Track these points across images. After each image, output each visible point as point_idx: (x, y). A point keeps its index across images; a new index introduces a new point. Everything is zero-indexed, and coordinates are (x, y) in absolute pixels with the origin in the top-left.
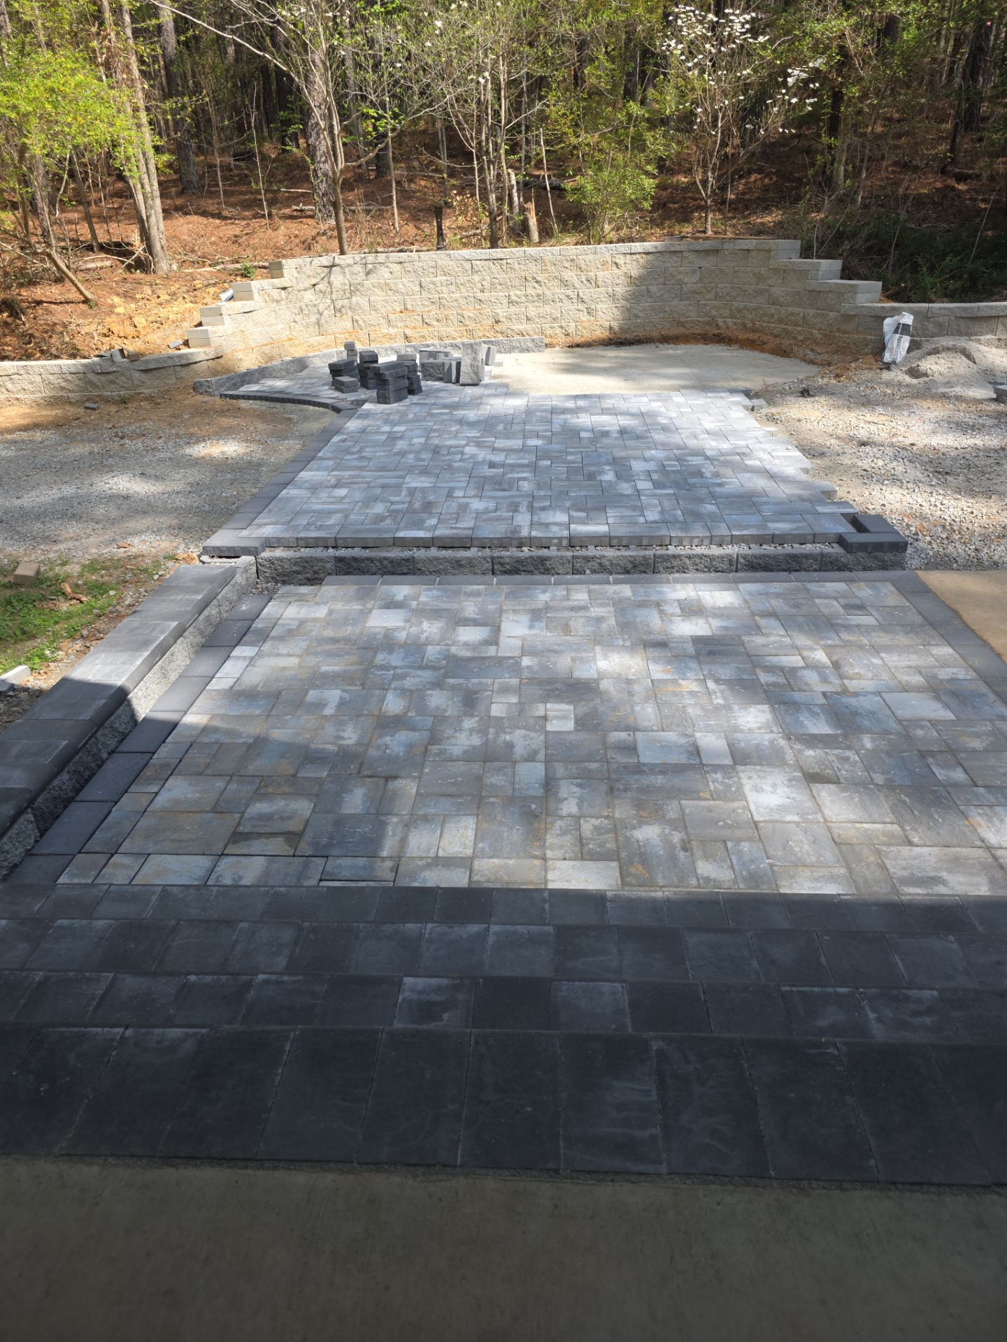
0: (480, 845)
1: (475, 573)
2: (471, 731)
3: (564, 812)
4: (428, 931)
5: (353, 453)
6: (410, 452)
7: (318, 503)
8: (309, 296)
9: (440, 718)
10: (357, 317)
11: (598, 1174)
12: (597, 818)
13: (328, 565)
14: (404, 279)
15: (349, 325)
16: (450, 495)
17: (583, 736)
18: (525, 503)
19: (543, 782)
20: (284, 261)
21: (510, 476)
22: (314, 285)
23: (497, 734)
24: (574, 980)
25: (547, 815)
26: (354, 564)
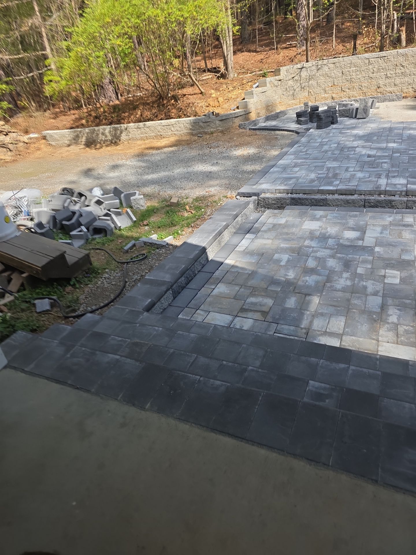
0: (347, 330)
1: (355, 207)
2: (347, 278)
3: (390, 321)
4: (321, 363)
5: (303, 152)
6: (330, 151)
7: (286, 174)
8: (291, 83)
9: (332, 271)
11: (396, 488)
12: (407, 326)
13: (288, 201)
14: (335, 71)
15: (307, 94)
16: (347, 170)
17: (403, 286)
18: (385, 174)
19: (380, 306)
20: (281, 68)
21: (378, 161)
22: (293, 78)
23: (359, 281)
24: (391, 399)
25: (381, 321)
26: (299, 201)
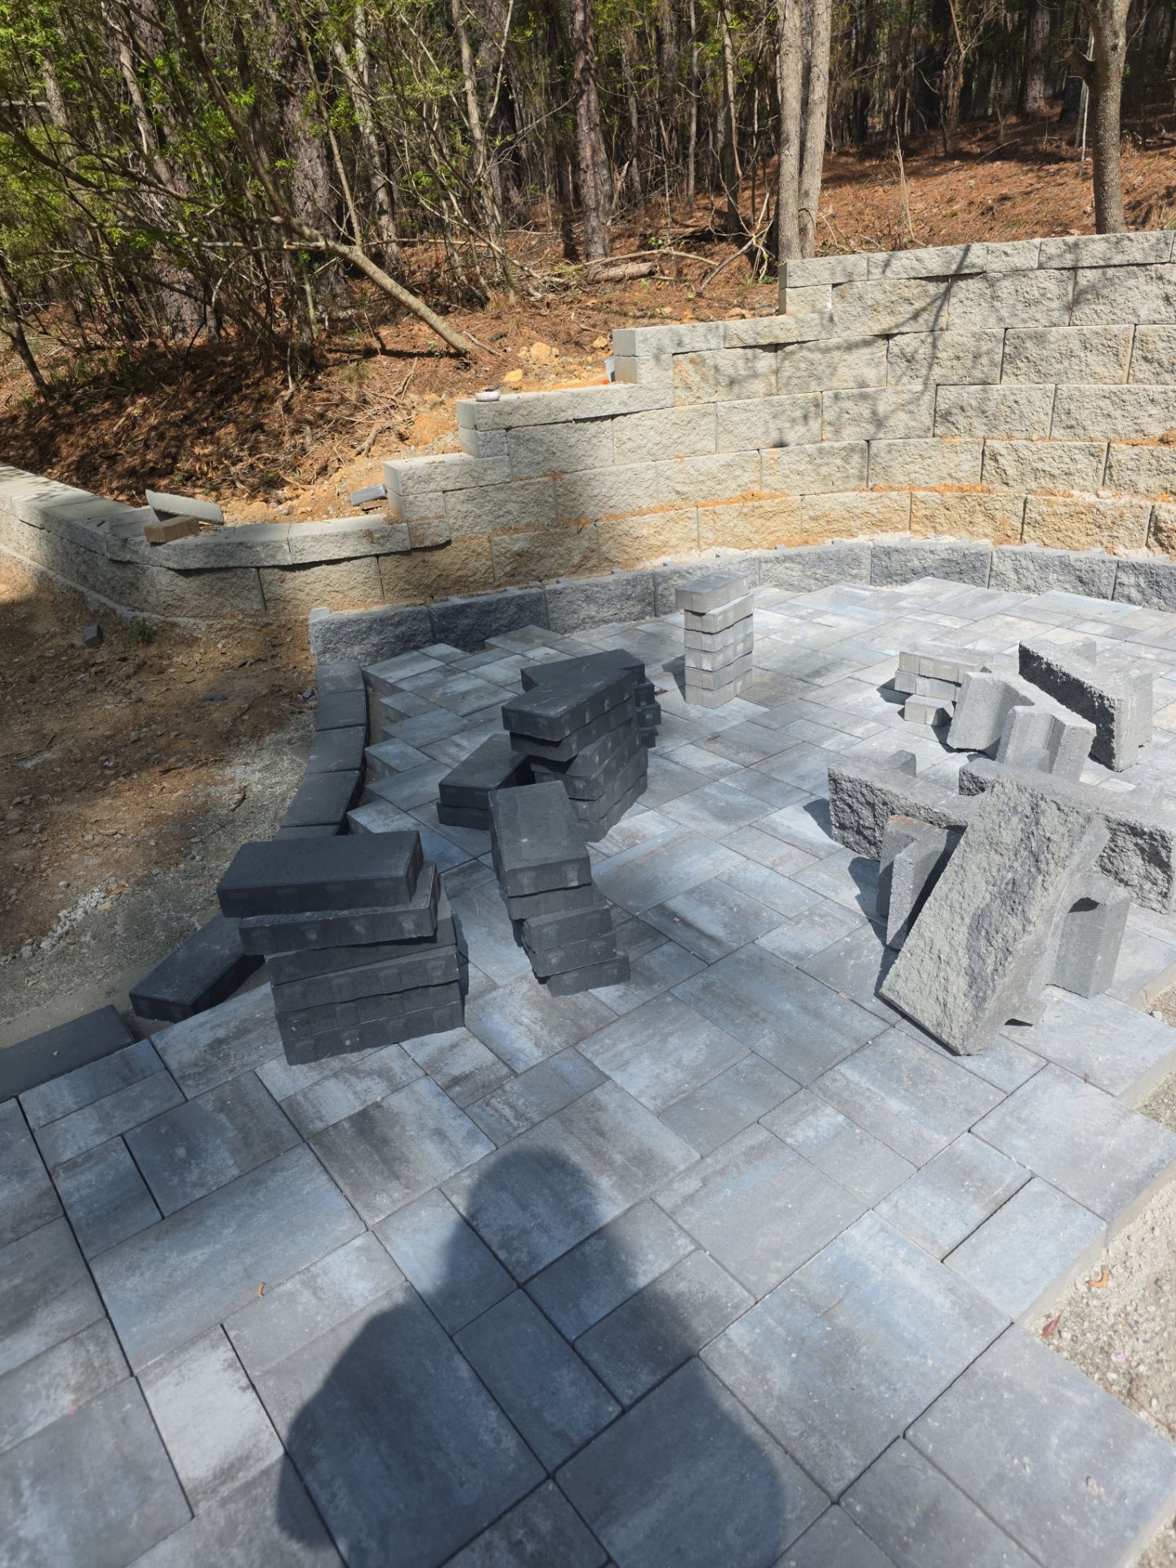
8: (864, 366)
10: (997, 445)
15: (966, 464)
20: (795, 263)
22: (888, 337)
